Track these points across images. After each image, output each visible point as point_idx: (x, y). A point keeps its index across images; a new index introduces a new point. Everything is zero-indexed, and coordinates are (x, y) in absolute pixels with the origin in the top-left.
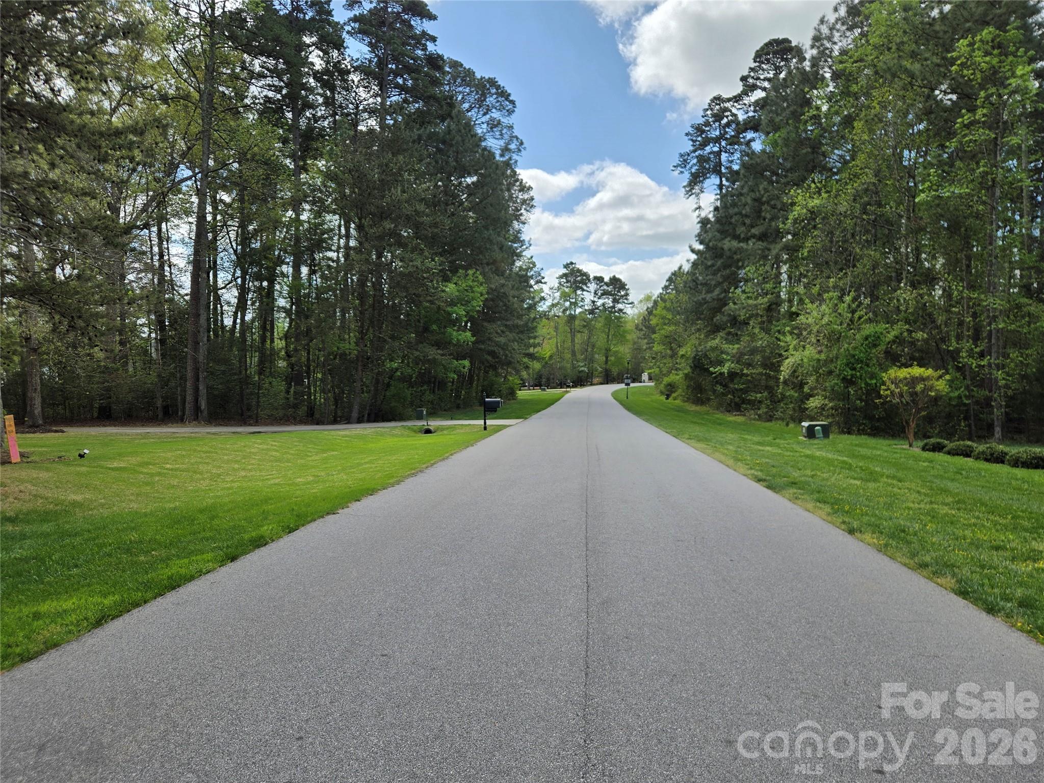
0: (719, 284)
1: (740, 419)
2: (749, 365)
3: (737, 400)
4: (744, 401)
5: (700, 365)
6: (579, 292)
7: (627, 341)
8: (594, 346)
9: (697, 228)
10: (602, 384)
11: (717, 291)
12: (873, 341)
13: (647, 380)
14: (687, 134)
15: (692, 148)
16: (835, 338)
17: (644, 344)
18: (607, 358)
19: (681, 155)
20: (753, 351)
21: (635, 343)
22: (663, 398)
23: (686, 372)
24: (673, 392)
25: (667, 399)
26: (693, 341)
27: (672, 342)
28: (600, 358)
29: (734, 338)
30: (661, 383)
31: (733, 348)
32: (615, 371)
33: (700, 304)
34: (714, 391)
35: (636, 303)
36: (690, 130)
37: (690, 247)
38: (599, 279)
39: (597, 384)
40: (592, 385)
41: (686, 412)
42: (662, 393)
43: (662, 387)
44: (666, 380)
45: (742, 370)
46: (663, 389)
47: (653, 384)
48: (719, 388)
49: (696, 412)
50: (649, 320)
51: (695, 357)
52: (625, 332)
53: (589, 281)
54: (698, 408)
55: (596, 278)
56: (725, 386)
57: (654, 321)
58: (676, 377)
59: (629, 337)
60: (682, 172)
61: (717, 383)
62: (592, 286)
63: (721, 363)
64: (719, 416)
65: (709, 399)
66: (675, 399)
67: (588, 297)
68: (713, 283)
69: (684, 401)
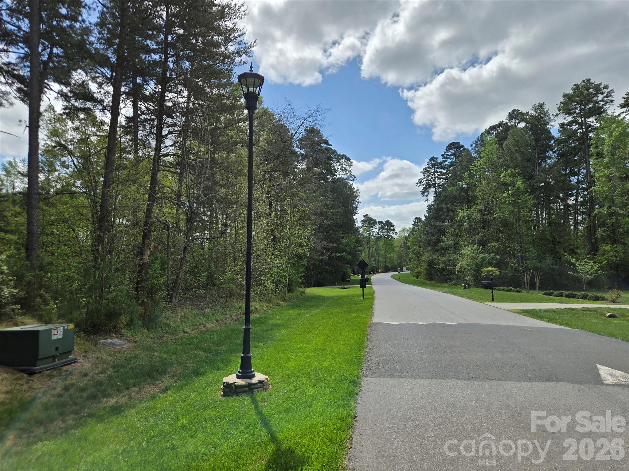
0: (437, 233)
1: (447, 285)
2: (449, 265)
3: (446, 278)
4: (448, 279)
5: (431, 264)
6: (371, 229)
7: (395, 251)
8: (379, 254)
9: (426, 209)
10: (383, 272)
11: (436, 236)
12: (484, 259)
13: (405, 270)
14: (421, 172)
15: (423, 177)
16: (473, 258)
17: (403, 253)
18: (386, 260)
19: (419, 180)
20: (450, 260)
21: (399, 252)
22: (415, 278)
23: (425, 267)
24: (419, 276)
25: (417, 279)
26: (427, 254)
27: (418, 255)
28: (382, 259)
29: (443, 255)
30: (413, 272)
31: (442, 259)
32: (389, 265)
33: (429, 241)
34: (437, 275)
35: (398, 232)
36: (422, 170)
37: (424, 215)
38: (381, 223)
39: (381, 273)
40: (379, 273)
41: (426, 283)
42: (414, 276)
43: (414, 273)
44: (416, 270)
45: (446, 267)
46: (415, 275)
47: (409, 272)
48: (439, 274)
49: (430, 283)
50: (406, 243)
51: (428, 261)
52: (394, 247)
53: (376, 223)
54: (431, 282)
55: (379, 222)
56: (441, 273)
57: (409, 244)
58: (421, 269)
59: (396, 249)
60: (420, 186)
61: (438, 271)
62: (378, 226)
63: (439, 264)
64: (439, 284)
65: (435, 279)
66: (421, 279)
67: (376, 230)
68: (434, 232)
69: (425, 280)
